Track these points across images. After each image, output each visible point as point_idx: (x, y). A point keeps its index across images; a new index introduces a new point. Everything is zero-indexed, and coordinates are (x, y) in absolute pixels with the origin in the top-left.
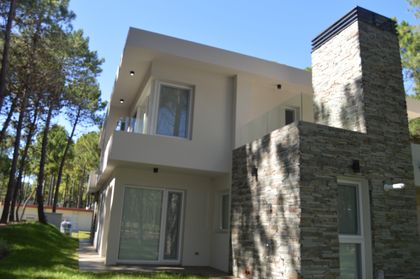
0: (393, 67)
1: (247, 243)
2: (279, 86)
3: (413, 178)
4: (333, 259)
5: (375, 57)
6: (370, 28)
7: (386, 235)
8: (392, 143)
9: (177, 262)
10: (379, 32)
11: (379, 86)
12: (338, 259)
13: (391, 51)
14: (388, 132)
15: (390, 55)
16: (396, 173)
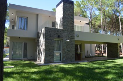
0: (72, 13)
1: (39, 53)
2: (50, 16)
3: (74, 38)
4: (52, 56)
5: (67, 11)
6: (66, 4)
7: (66, 51)
8: (69, 31)
9: (27, 58)
10: (69, 5)
11: (67, 18)
12: (54, 56)
13: (71, 9)
14: (68, 28)
15: (71, 10)
16: (70, 37)
